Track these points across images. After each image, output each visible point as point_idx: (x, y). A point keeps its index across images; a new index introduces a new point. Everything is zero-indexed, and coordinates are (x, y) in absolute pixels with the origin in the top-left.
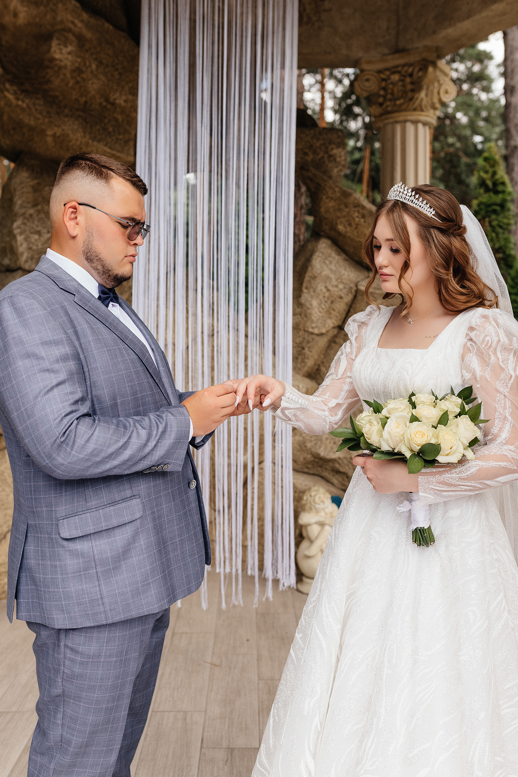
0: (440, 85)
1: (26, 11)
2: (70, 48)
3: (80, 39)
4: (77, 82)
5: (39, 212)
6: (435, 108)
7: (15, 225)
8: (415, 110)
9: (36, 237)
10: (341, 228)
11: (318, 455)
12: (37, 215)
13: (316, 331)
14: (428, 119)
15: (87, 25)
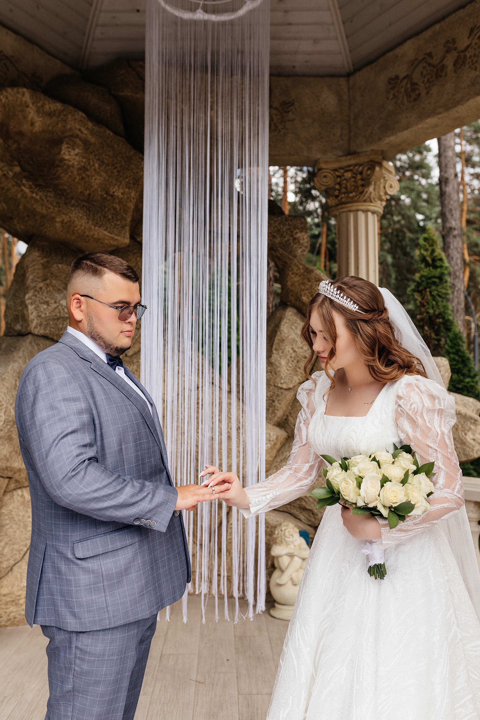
0: (386, 181)
1: (41, 121)
2: (77, 151)
3: (86, 143)
4: (83, 178)
5: (48, 285)
6: (381, 200)
7: (27, 296)
8: (365, 201)
9: (45, 306)
10: (304, 298)
12: (46, 288)
13: (284, 386)
14: (376, 209)
15: (92, 132)
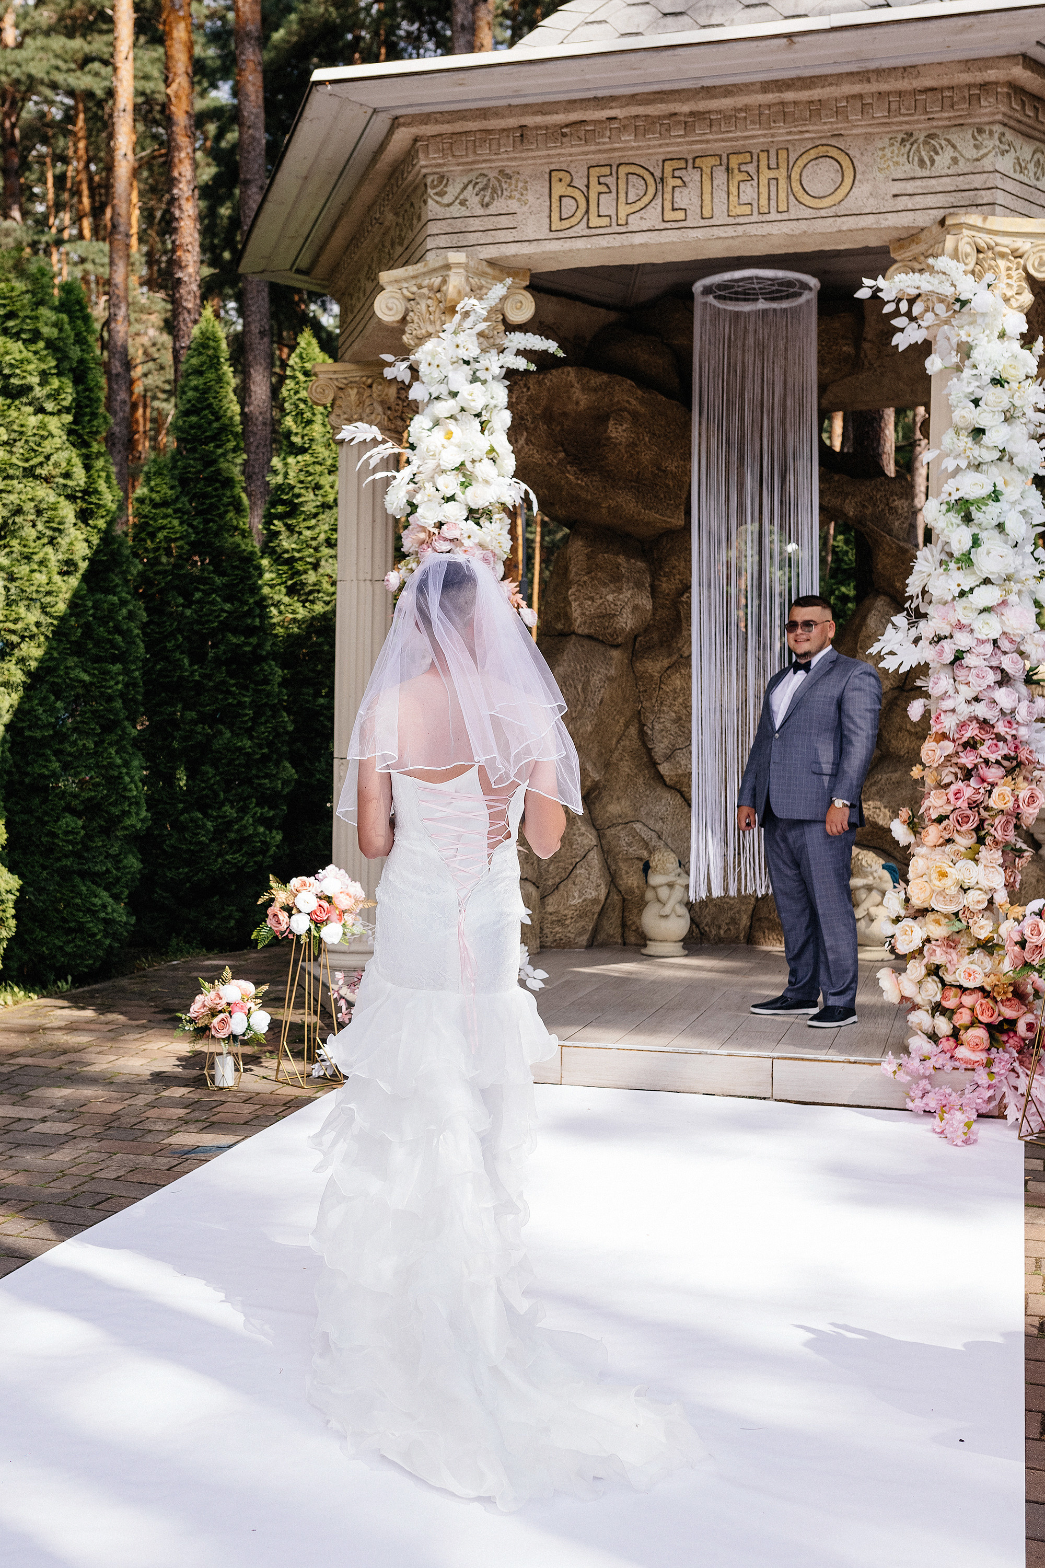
1: (586, 398)
2: (625, 426)
3: (635, 415)
4: (631, 456)
5: (593, 579)
9: (590, 603)
10: (898, 584)
11: (876, 824)
12: (591, 582)
15: (641, 401)
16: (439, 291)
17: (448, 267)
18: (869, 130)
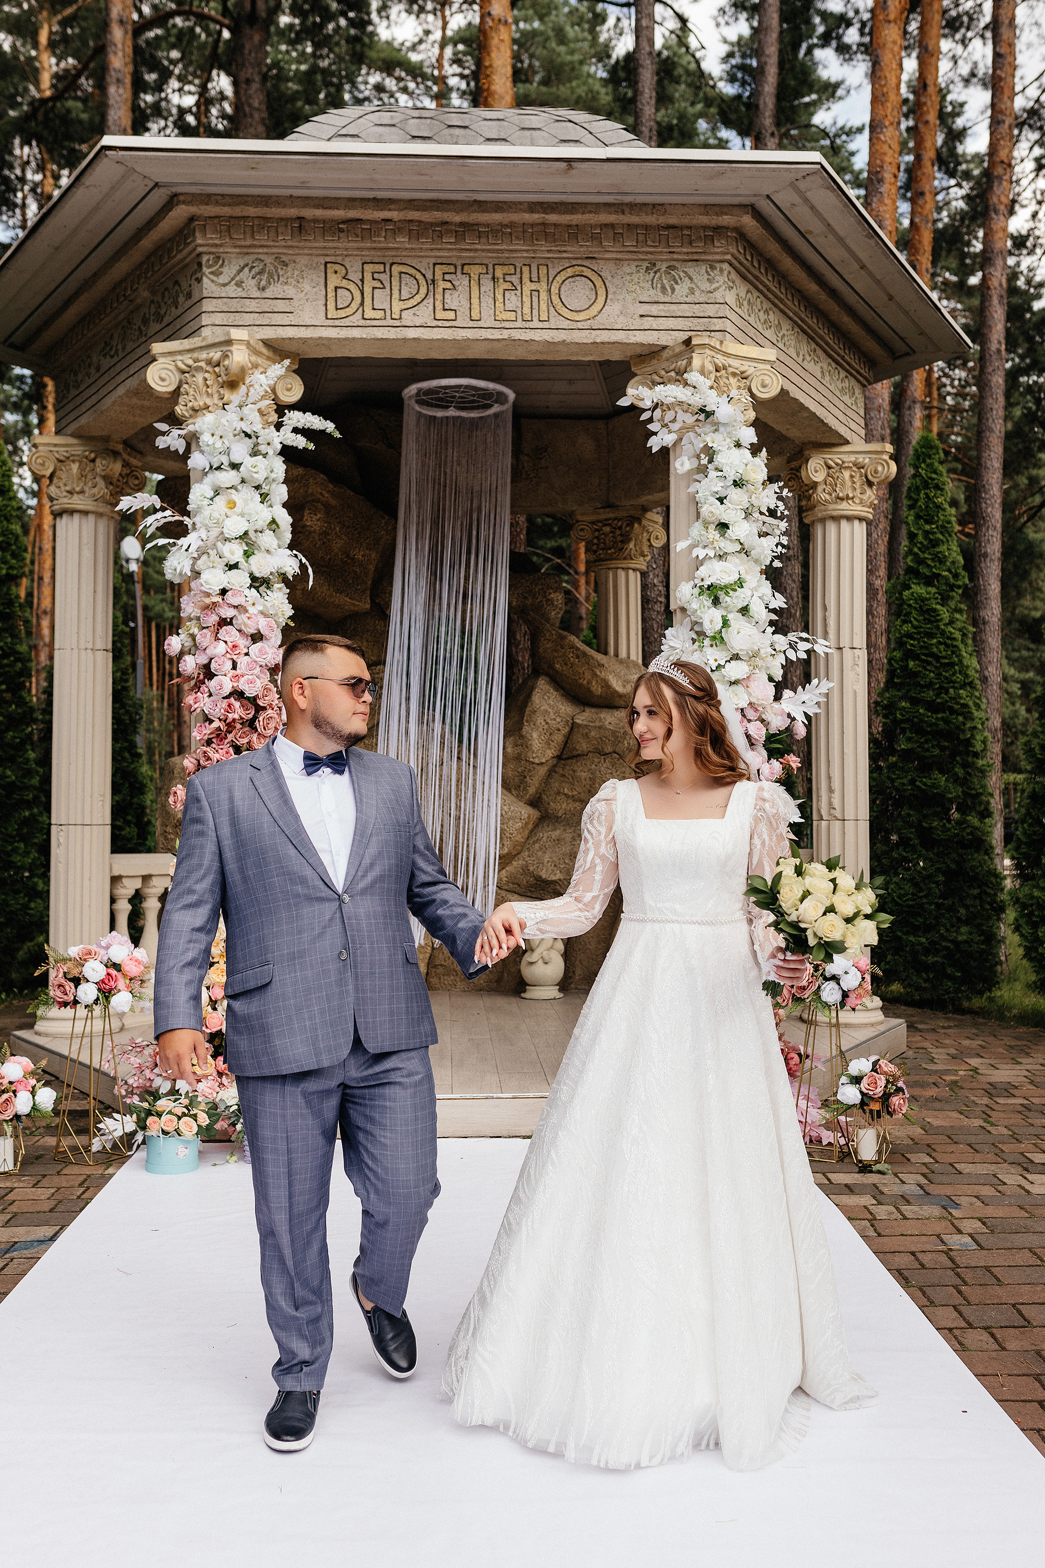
0: (650, 533)
2: (318, 516)
3: (327, 506)
6: (644, 556)
8: (625, 559)
10: (557, 666)
13: (537, 761)
14: (638, 566)
15: (333, 494)
16: (218, 365)
17: (229, 342)
18: (619, 256)
